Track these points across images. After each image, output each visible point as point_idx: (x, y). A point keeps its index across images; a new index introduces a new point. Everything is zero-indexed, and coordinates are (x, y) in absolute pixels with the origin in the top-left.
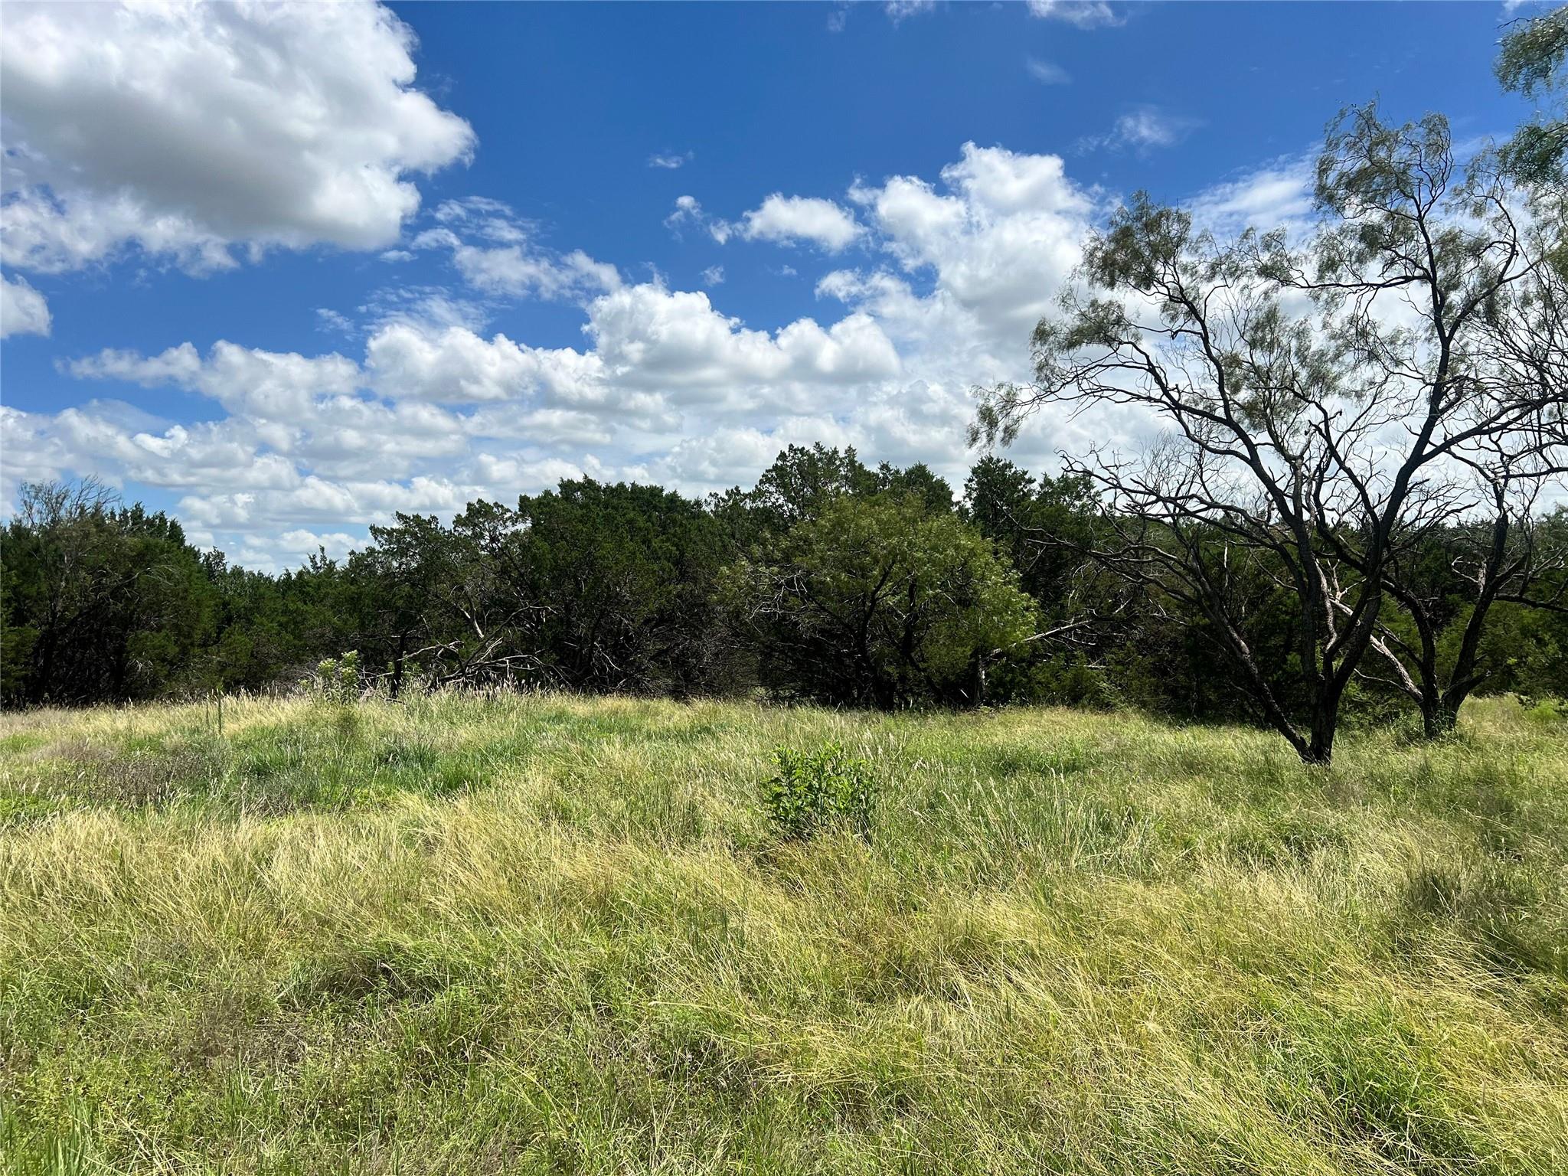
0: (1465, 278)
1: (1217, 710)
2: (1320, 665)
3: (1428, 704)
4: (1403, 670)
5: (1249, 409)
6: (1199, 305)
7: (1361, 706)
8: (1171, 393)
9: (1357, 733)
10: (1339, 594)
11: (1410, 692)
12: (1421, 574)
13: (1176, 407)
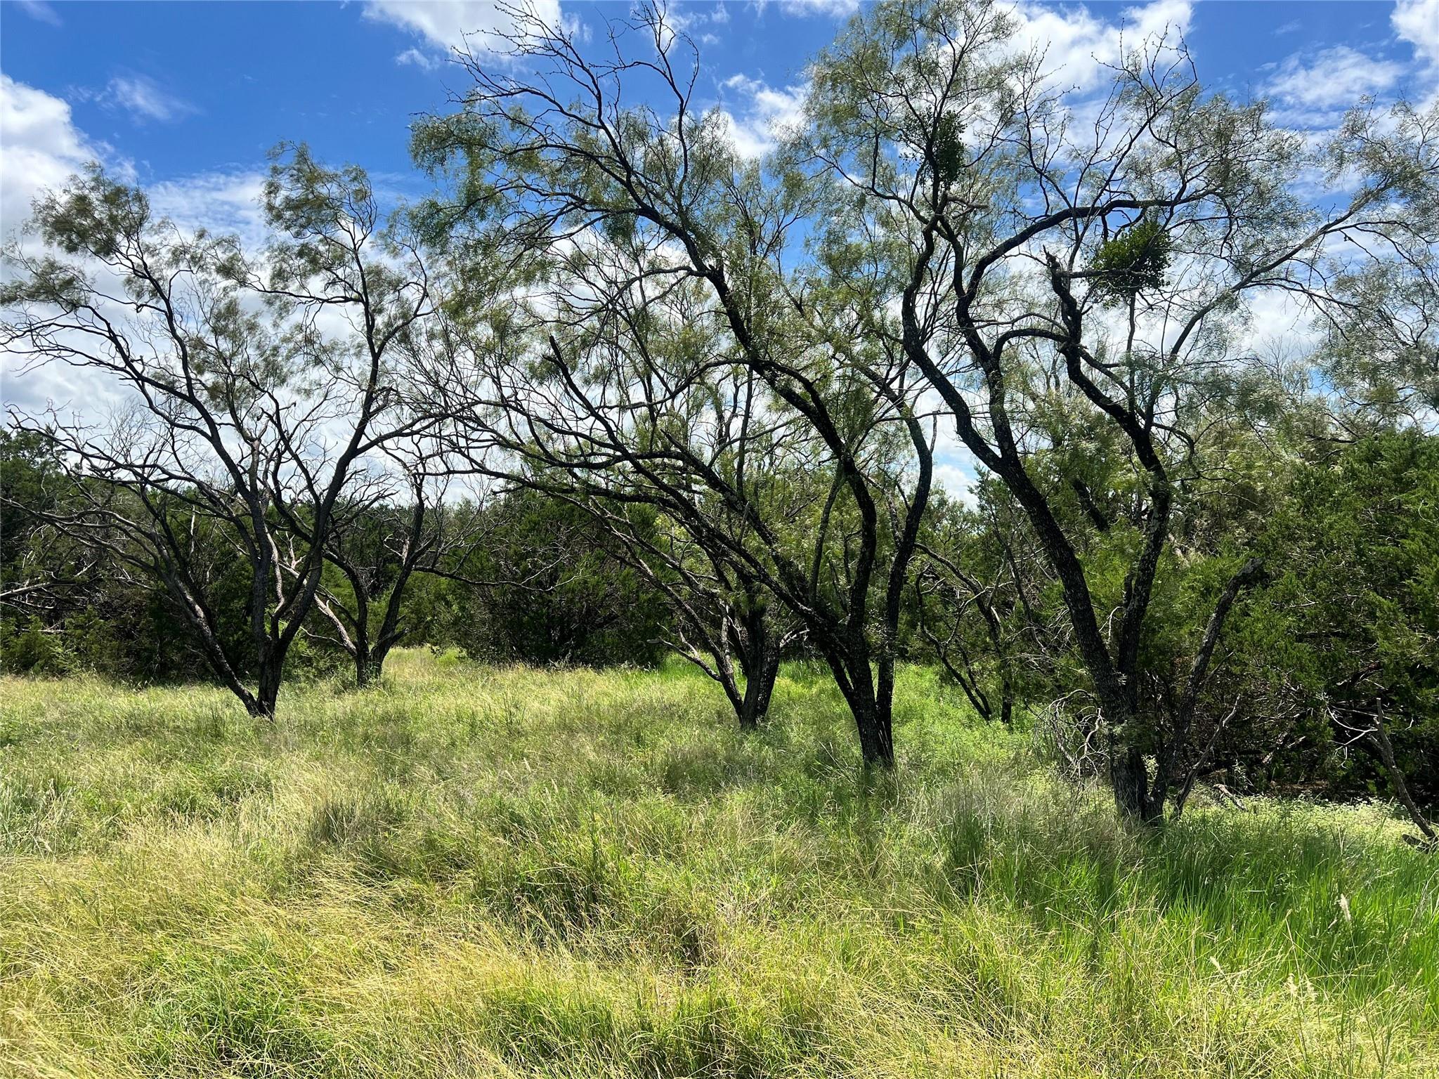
0: (387, 306)
1: (179, 670)
2: (268, 628)
3: (360, 656)
4: (342, 629)
5: (213, 391)
6: (165, 287)
7: (308, 661)
8: (135, 364)
9: (303, 685)
10: (294, 563)
11: (347, 648)
12: (368, 546)
13: (140, 378)
